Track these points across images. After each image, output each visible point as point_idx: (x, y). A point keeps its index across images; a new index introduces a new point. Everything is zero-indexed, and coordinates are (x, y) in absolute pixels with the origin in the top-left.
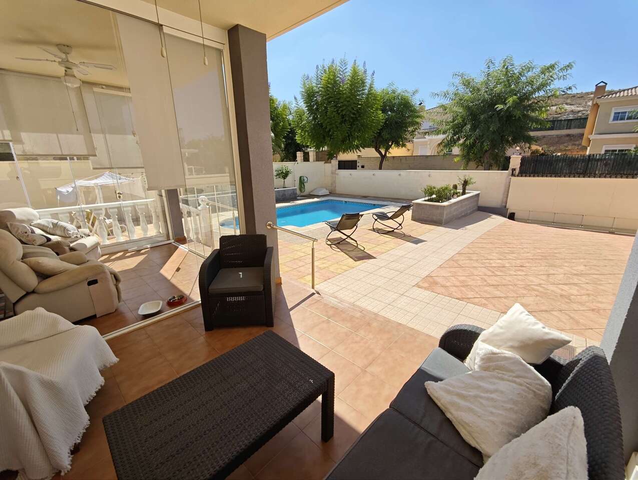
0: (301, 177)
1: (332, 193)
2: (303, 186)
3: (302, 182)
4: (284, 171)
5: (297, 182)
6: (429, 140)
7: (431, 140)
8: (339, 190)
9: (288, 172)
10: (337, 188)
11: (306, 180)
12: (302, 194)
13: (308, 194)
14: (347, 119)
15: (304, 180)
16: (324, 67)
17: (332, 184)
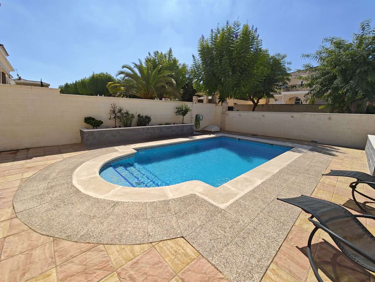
0: (197, 116)
1: (222, 130)
2: (198, 123)
3: (198, 119)
4: (184, 109)
5: (194, 119)
6: (283, 95)
7: (285, 95)
8: (227, 128)
9: (188, 109)
10: (226, 126)
11: (201, 117)
12: (197, 130)
13: (202, 129)
14: (238, 69)
15: (199, 118)
16: (218, 29)
17: (222, 123)
